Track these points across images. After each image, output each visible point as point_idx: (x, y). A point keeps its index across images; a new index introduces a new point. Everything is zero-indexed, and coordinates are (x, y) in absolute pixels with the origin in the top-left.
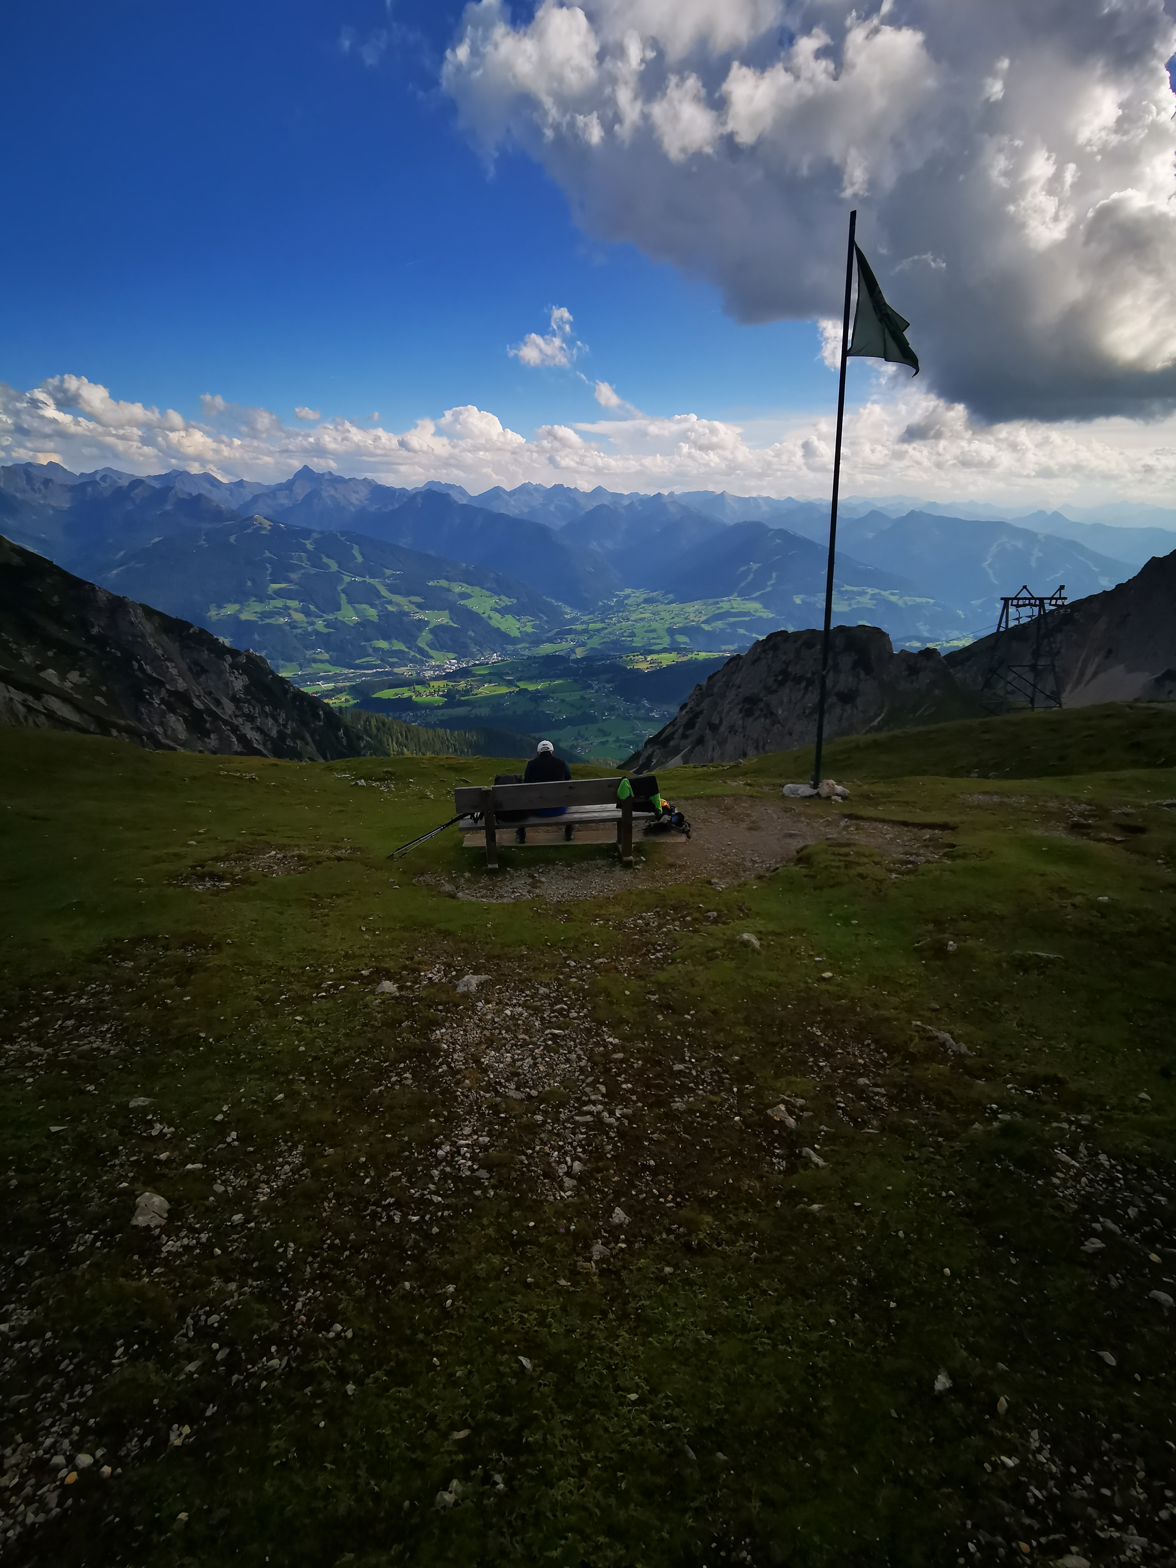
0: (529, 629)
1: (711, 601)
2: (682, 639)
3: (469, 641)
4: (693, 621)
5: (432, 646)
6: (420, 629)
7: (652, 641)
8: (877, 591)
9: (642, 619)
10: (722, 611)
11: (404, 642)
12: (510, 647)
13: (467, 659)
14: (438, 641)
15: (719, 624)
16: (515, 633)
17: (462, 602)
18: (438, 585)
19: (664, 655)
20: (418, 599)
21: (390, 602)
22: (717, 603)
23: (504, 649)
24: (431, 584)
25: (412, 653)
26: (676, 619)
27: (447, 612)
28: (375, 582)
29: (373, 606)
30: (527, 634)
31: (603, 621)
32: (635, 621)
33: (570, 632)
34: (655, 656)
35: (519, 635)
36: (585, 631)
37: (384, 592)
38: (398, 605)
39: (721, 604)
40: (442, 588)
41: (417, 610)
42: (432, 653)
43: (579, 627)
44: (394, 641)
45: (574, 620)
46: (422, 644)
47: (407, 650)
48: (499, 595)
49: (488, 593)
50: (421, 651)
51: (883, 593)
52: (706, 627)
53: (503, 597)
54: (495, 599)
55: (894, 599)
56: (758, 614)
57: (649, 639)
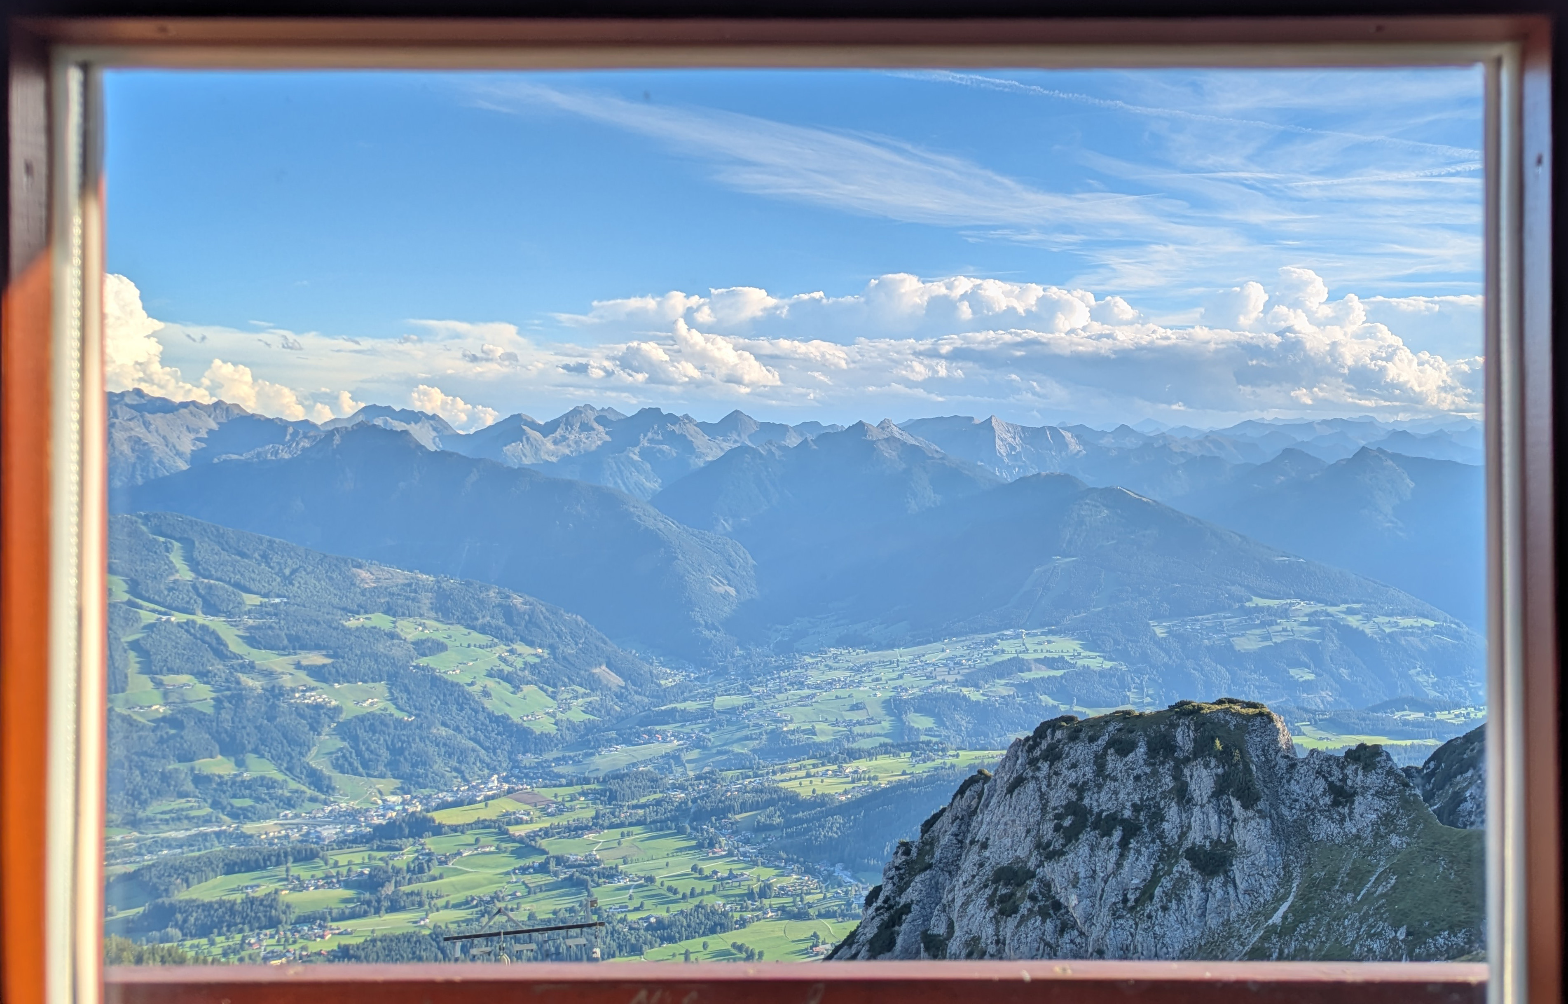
0: (577, 715)
1: (983, 637)
2: (921, 722)
3: (431, 750)
4: (944, 682)
5: (341, 764)
6: (315, 728)
7: (857, 730)
8: (1320, 607)
9: (831, 683)
10: (1006, 657)
11: (276, 759)
12: (528, 759)
13: (426, 791)
14: (359, 754)
15: (1001, 688)
16: (544, 725)
17: (423, 662)
18: (368, 624)
19: (883, 761)
20: (316, 659)
21: (250, 668)
22: (993, 642)
23: (516, 764)
24: (352, 623)
25: (293, 785)
26: (908, 679)
27: (381, 687)
28: (217, 623)
29: (203, 676)
30: (572, 727)
31: (744, 690)
32: (818, 687)
33: (670, 716)
34: (863, 765)
35: (552, 729)
36: (703, 714)
37: (235, 645)
38: (269, 674)
39: (1002, 644)
40: (374, 632)
41: (312, 682)
42: (338, 779)
43: (691, 706)
44: (251, 759)
45: (682, 692)
46: (316, 760)
47: (280, 777)
48: (507, 640)
49: (484, 639)
50: (316, 780)
51: (1331, 609)
52: (973, 694)
53: (521, 648)
54: (501, 649)
55: (1353, 621)
56: (1080, 663)
57: (850, 724)
